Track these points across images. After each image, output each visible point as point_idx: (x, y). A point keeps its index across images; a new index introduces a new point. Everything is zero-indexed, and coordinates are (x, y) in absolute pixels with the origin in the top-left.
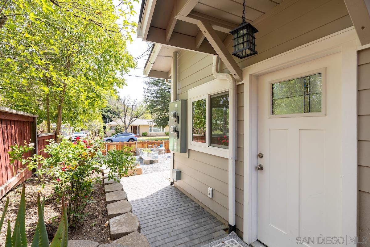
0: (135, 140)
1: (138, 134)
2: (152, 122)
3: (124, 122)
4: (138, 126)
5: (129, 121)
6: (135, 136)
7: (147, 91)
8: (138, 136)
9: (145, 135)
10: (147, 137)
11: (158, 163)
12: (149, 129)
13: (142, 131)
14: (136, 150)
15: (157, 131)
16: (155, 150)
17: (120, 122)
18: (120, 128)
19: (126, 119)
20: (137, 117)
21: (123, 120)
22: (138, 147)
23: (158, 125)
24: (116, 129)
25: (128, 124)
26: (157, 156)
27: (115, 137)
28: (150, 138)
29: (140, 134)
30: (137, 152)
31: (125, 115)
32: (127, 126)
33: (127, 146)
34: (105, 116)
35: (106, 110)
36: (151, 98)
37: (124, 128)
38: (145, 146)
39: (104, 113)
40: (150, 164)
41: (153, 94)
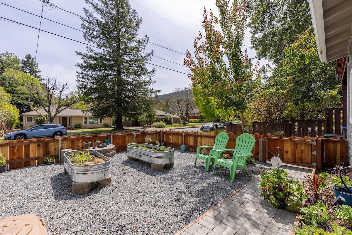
0: (64, 133)
1: (70, 126)
2: (87, 112)
3: (49, 112)
4: (69, 117)
5: (55, 111)
6: (64, 129)
7: (81, 76)
8: (70, 129)
9: (78, 127)
10: (82, 130)
11: (110, 187)
12: (84, 120)
13: (74, 123)
14: (59, 153)
15: (93, 122)
16: (98, 151)
17: (42, 112)
18: (42, 119)
19: (51, 108)
20: (68, 105)
21: (47, 109)
22: (63, 147)
23: (95, 115)
24: (37, 120)
25: (54, 114)
26: (107, 170)
27: (32, 130)
28: (84, 130)
29: (72, 126)
30: (61, 156)
31: (50, 103)
32: (52, 116)
33: (39, 146)
34: (22, 104)
35: (24, 97)
36: (86, 83)
37: (48, 119)
38: (78, 143)
39: (21, 102)
40: (90, 191)
41: (88, 79)
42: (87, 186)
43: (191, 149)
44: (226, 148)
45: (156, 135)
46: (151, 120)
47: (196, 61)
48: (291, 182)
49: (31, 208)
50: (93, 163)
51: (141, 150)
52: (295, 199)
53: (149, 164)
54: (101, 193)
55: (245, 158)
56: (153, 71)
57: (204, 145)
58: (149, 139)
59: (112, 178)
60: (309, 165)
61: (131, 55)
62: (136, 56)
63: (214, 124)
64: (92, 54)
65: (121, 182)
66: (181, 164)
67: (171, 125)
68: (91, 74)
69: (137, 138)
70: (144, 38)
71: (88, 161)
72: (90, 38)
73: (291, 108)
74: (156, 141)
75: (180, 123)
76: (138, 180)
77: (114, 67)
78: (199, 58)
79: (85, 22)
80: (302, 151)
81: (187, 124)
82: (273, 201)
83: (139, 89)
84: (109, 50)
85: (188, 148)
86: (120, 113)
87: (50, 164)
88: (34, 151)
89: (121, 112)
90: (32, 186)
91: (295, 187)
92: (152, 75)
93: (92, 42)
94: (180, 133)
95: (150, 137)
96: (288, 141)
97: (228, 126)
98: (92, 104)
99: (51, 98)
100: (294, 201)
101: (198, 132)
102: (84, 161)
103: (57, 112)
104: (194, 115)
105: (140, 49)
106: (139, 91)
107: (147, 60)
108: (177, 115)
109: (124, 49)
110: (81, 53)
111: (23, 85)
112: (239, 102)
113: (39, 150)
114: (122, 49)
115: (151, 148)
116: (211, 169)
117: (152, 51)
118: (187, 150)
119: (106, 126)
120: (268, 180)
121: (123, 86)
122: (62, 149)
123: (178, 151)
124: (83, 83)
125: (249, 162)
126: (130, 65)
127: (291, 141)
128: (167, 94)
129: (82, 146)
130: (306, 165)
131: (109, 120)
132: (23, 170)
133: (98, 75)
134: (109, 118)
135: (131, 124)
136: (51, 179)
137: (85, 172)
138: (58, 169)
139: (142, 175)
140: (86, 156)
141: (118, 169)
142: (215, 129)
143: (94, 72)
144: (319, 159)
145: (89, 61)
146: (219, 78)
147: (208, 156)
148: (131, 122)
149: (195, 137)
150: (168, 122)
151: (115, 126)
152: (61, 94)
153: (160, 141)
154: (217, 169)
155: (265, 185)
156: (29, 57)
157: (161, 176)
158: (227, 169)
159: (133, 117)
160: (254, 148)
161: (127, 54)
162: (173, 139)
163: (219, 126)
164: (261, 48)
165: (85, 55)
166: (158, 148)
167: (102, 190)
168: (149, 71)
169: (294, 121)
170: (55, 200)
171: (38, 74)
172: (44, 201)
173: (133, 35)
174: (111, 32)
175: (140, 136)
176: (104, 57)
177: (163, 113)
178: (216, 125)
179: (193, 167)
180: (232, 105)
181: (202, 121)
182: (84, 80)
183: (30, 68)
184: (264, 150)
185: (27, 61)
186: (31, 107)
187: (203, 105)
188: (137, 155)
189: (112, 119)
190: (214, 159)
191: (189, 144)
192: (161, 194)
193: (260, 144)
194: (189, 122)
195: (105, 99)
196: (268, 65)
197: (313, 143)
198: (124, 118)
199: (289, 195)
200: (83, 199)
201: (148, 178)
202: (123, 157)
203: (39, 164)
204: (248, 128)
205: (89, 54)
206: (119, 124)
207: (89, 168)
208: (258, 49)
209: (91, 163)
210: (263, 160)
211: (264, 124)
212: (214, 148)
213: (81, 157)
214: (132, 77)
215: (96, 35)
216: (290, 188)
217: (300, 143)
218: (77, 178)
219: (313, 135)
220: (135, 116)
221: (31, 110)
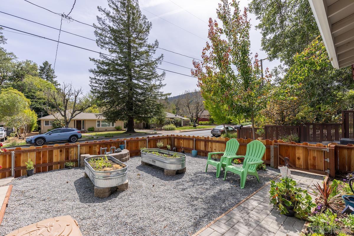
0: (79, 137)
1: (84, 130)
2: (100, 116)
3: (65, 116)
4: (83, 121)
5: (70, 115)
6: (79, 132)
7: (94, 81)
8: (84, 132)
9: (91, 130)
10: (95, 133)
11: (128, 191)
12: (97, 123)
13: (87, 126)
14: (79, 158)
15: (106, 125)
16: (114, 156)
17: (58, 116)
18: (58, 123)
19: (67, 112)
20: (82, 110)
21: (63, 113)
22: (82, 152)
23: (108, 119)
24: (54, 124)
25: (70, 118)
26: (125, 176)
27: (50, 134)
28: (98, 133)
29: (86, 130)
30: (81, 161)
31: (66, 107)
32: (68, 120)
33: (61, 151)
34: (40, 109)
35: (42, 102)
36: (99, 88)
37: (64, 123)
38: (95, 149)
39: (39, 106)
40: (110, 195)
41: (101, 84)
42: (107, 191)
43: (202, 154)
44: (237, 154)
45: (168, 139)
46: (161, 124)
47: (204, 70)
48: (300, 191)
49: (61, 209)
50: (112, 169)
51: (154, 156)
52: (304, 207)
53: (162, 170)
54: (120, 198)
55: (255, 165)
56: (163, 74)
57: (215, 150)
58: (160, 144)
59: (129, 183)
60: (322, 172)
61: (142, 59)
62: (146, 61)
63: (224, 127)
64: (104, 60)
65: (137, 187)
66: (193, 169)
67: (181, 128)
68: (103, 79)
69: (150, 143)
70: (154, 43)
71: (106, 167)
72: (102, 44)
73: (306, 110)
74: (167, 146)
75: (190, 125)
76: (152, 185)
77: (125, 71)
78: (208, 68)
79: (98, 29)
80: (314, 158)
81: (197, 127)
82: (281, 209)
83: (149, 93)
84: (120, 55)
85: (199, 153)
86: (131, 116)
87: (70, 168)
88: (57, 156)
89: (133, 115)
90: (58, 189)
91: (304, 195)
92: (162, 79)
93: (104, 48)
94: (191, 138)
95: (161, 142)
96: (300, 148)
97: (239, 129)
98: (104, 108)
99: (67, 103)
100: (303, 209)
101: (208, 137)
102: (104, 167)
103: (72, 116)
104: (204, 118)
105: (150, 54)
106: (149, 94)
107: (157, 64)
108: (187, 117)
109: (135, 54)
110: (94, 59)
111: (41, 90)
112: (249, 109)
113: (61, 155)
114: (133, 54)
115: (163, 154)
116: (222, 174)
117: (162, 55)
118: (198, 155)
119: (118, 129)
120: (277, 188)
121: (135, 91)
122: (81, 154)
123: (189, 156)
124: (96, 88)
125: (260, 168)
126: (140, 69)
127: (303, 147)
128: (177, 96)
129: (98, 151)
130: (319, 172)
131: (120, 123)
132: (48, 173)
133: (110, 80)
134: (121, 121)
135: (141, 127)
136: (74, 183)
137: (105, 178)
138: (79, 174)
139: (155, 180)
140: (105, 162)
141: (133, 173)
142: (226, 132)
143: (106, 77)
144: (333, 166)
145: (102, 67)
146: (229, 86)
147: (219, 162)
148: (142, 125)
149: (206, 142)
150: (178, 124)
151: (126, 129)
152: (76, 99)
153: (171, 145)
154: (228, 174)
155: (274, 194)
156: (46, 64)
157: (174, 182)
158: (237, 176)
159: (144, 120)
160: (265, 154)
161: (138, 58)
162: (184, 143)
163: (230, 129)
164: (272, 49)
165: (98, 61)
166: (170, 153)
167: (121, 195)
168: (160, 75)
169: (308, 124)
170: (80, 203)
171: (55, 80)
172: (71, 204)
173: (143, 39)
174: (122, 38)
175: (152, 141)
176: (116, 62)
177: (173, 116)
178: (227, 128)
179: (204, 173)
180: (242, 112)
181: (212, 123)
182: (97, 85)
183: (47, 74)
184: (276, 156)
185: (45, 68)
186: (49, 112)
187: (213, 108)
188: (150, 161)
189: (123, 122)
190: (225, 165)
191: (200, 149)
192: (175, 200)
193: (271, 149)
194: (199, 124)
195: (116, 103)
196: (280, 66)
197: (326, 150)
198: (135, 121)
199: (298, 204)
200: (104, 203)
201: (162, 183)
202: (137, 161)
203: (61, 168)
204: (260, 132)
205: (101, 59)
206: (130, 127)
207: (109, 174)
208: (269, 50)
209: (110, 169)
210: (274, 166)
211: (277, 127)
212: (225, 154)
213: (100, 163)
214: (143, 81)
215: (108, 41)
216: (298, 196)
217: (312, 150)
218: (98, 183)
219: (329, 138)
220: (146, 119)
221: (48, 115)
